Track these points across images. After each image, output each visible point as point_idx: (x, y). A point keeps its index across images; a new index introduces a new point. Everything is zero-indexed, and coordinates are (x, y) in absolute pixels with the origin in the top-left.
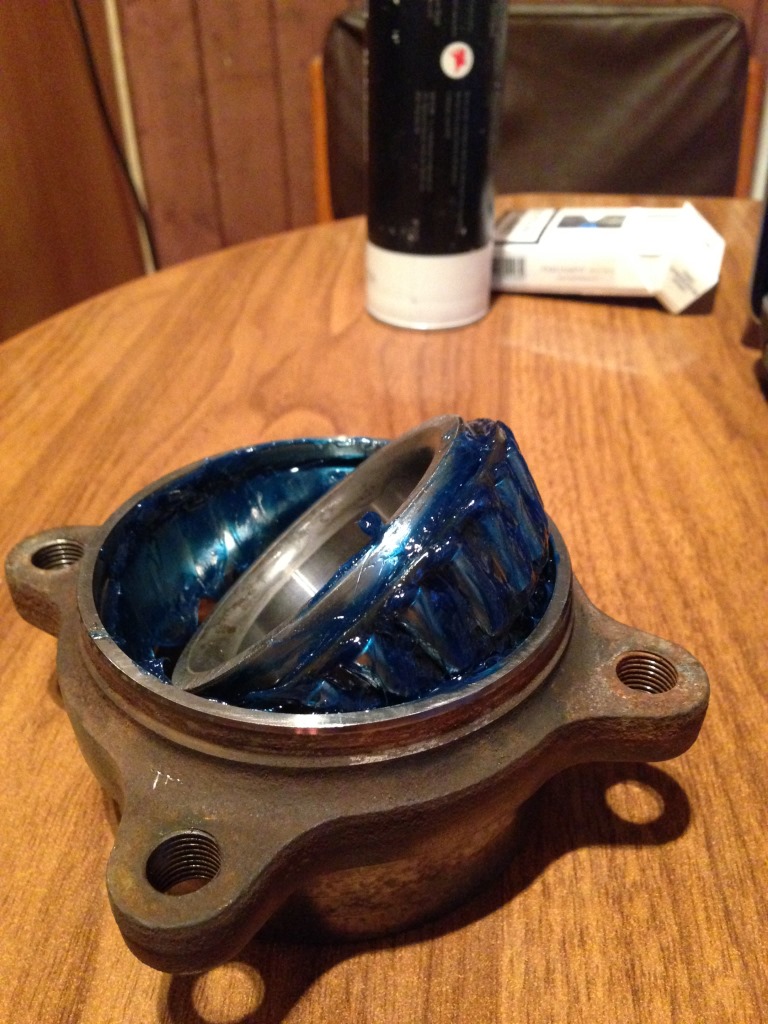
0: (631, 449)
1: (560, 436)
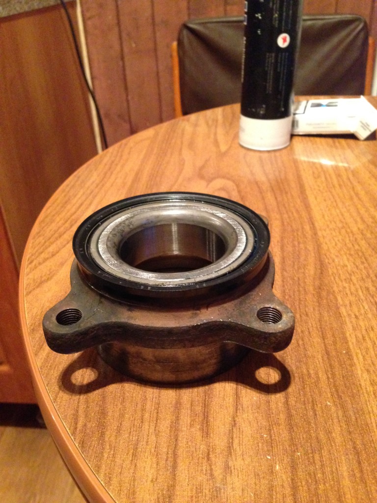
0: (353, 188)
1: (324, 184)
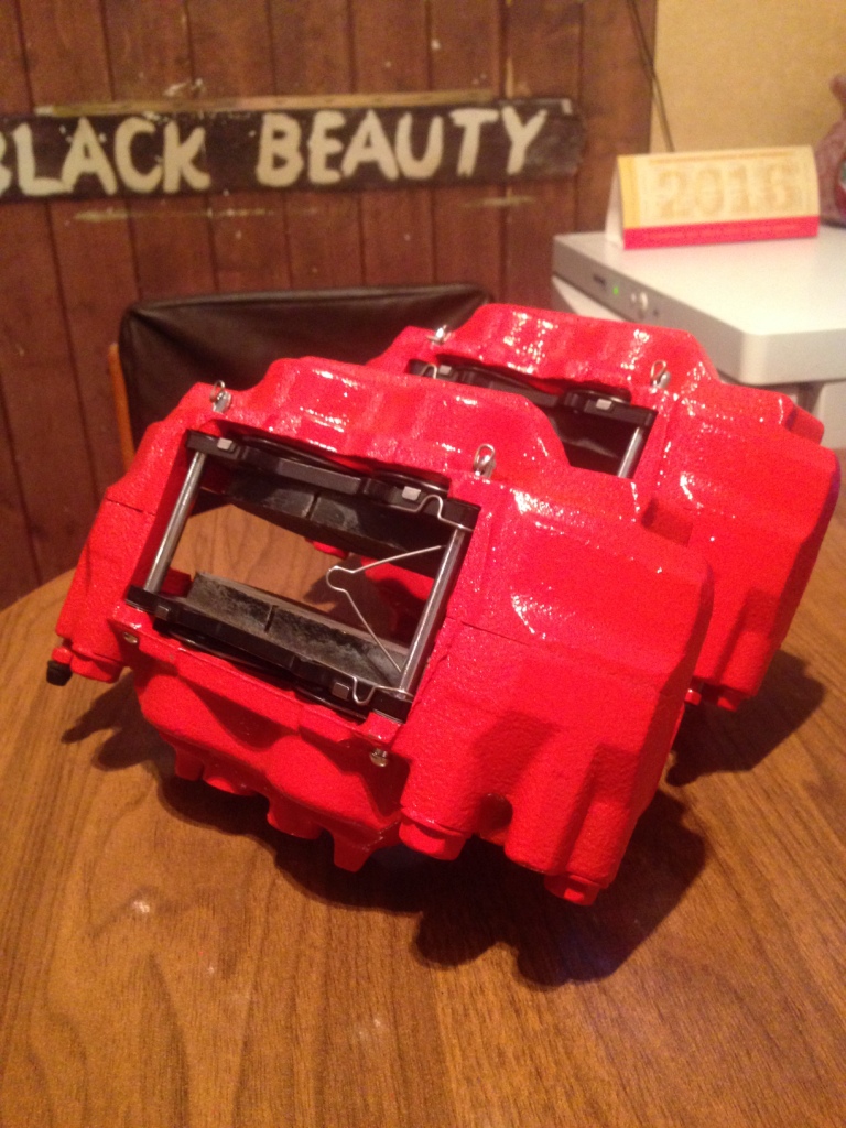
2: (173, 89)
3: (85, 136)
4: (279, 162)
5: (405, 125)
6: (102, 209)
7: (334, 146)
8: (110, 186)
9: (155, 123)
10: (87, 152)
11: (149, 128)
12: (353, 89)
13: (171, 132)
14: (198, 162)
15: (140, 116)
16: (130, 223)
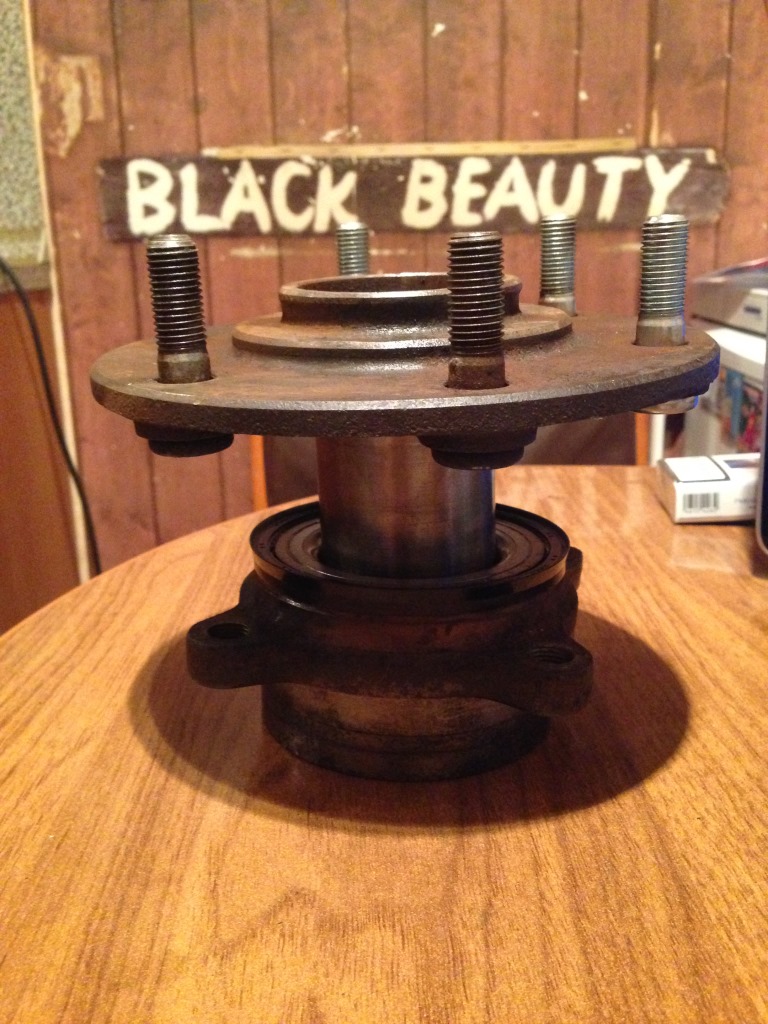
2: (331, 135)
3: (246, 177)
4: (424, 205)
5: (548, 171)
6: (255, 246)
7: (479, 191)
8: (265, 225)
9: (311, 167)
10: (246, 193)
11: (305, 171)
12: (500, 137)
13: (326, 175)
14: (348, 204)
15: (298, 160)
16: (280, 260)
